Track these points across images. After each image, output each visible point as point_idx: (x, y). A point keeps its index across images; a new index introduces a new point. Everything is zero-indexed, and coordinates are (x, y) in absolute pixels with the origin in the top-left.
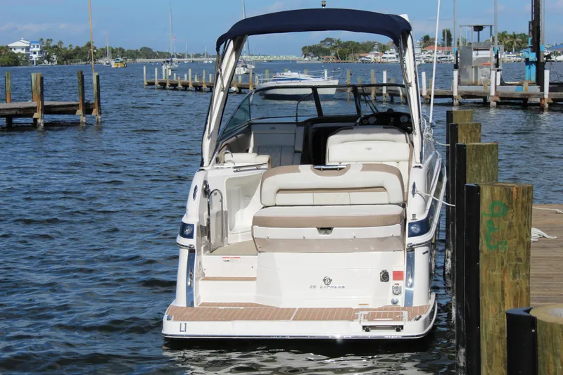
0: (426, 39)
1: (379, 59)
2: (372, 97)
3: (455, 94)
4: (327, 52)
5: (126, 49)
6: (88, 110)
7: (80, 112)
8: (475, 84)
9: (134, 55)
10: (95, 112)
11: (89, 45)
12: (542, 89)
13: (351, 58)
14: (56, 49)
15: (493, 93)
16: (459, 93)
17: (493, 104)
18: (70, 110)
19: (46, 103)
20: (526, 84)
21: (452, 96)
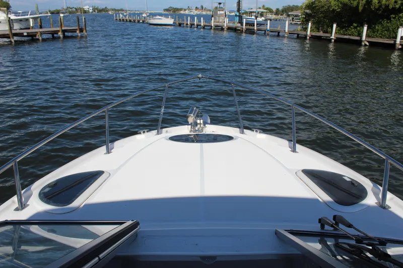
0: (196, 8)
1: (184, 13)
2: (185, 25)
3: (213, 25)
4: (170, 11)
5: (116, 9)
6: (81, 30)
7: (78, 32)
8: (218, 22)
9: (118, 10)
10: (84, 31)
11: (106, 8)
12: (242, 25)
13: (177, 12)
14: (97, 9)
15: (225, 26)
16: (214, 25)
17: (225, 29)
18: (74, 31)
19: (63, 29)
20: (236, 23)
21: (211, 26)
